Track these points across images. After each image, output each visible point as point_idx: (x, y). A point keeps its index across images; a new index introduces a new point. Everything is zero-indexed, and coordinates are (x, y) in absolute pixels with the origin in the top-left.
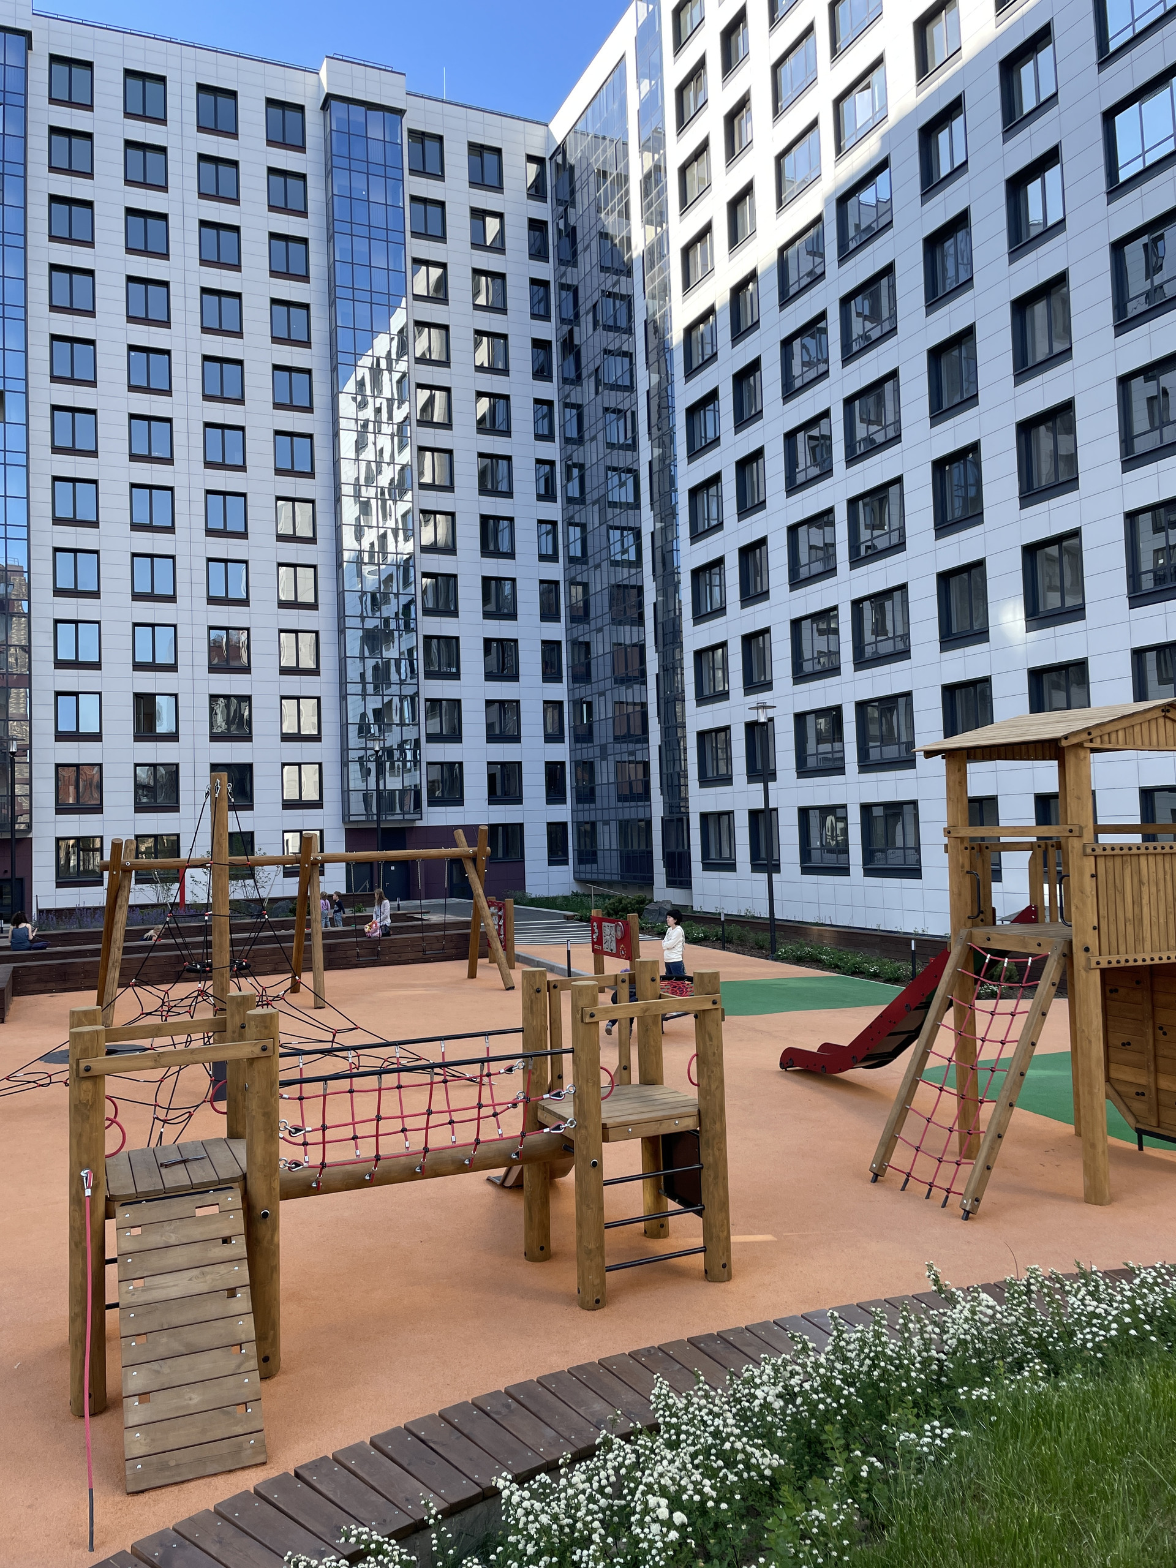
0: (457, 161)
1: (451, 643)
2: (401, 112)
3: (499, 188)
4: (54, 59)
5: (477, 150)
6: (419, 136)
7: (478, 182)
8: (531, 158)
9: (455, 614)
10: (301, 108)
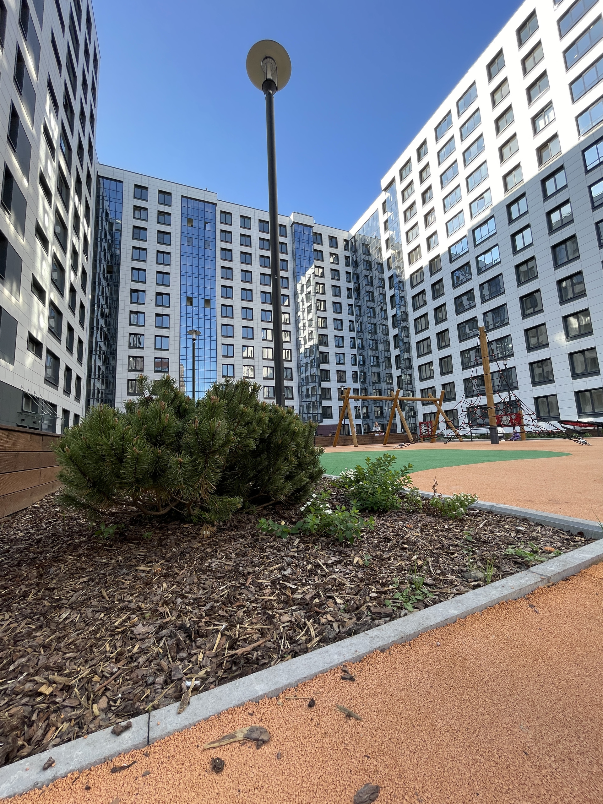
0: (326, 240)
1: (328, 372)
2: (312, 227)
3: (337, 247)
4: (222, 212)
5: (331, 238)
6: (315, 234)
7: (331, 246)
8: (345, 240)
9: (328, 363)
10: (285, 226)
